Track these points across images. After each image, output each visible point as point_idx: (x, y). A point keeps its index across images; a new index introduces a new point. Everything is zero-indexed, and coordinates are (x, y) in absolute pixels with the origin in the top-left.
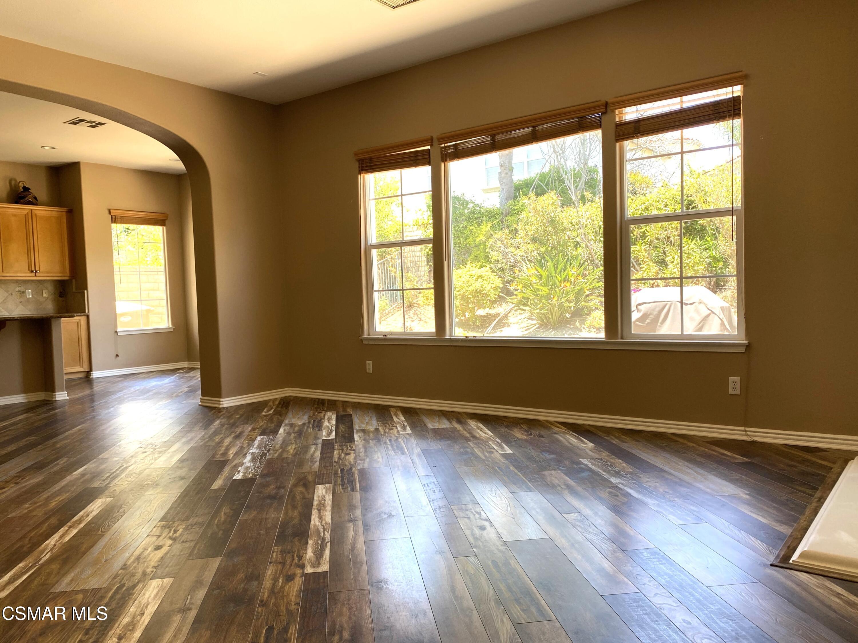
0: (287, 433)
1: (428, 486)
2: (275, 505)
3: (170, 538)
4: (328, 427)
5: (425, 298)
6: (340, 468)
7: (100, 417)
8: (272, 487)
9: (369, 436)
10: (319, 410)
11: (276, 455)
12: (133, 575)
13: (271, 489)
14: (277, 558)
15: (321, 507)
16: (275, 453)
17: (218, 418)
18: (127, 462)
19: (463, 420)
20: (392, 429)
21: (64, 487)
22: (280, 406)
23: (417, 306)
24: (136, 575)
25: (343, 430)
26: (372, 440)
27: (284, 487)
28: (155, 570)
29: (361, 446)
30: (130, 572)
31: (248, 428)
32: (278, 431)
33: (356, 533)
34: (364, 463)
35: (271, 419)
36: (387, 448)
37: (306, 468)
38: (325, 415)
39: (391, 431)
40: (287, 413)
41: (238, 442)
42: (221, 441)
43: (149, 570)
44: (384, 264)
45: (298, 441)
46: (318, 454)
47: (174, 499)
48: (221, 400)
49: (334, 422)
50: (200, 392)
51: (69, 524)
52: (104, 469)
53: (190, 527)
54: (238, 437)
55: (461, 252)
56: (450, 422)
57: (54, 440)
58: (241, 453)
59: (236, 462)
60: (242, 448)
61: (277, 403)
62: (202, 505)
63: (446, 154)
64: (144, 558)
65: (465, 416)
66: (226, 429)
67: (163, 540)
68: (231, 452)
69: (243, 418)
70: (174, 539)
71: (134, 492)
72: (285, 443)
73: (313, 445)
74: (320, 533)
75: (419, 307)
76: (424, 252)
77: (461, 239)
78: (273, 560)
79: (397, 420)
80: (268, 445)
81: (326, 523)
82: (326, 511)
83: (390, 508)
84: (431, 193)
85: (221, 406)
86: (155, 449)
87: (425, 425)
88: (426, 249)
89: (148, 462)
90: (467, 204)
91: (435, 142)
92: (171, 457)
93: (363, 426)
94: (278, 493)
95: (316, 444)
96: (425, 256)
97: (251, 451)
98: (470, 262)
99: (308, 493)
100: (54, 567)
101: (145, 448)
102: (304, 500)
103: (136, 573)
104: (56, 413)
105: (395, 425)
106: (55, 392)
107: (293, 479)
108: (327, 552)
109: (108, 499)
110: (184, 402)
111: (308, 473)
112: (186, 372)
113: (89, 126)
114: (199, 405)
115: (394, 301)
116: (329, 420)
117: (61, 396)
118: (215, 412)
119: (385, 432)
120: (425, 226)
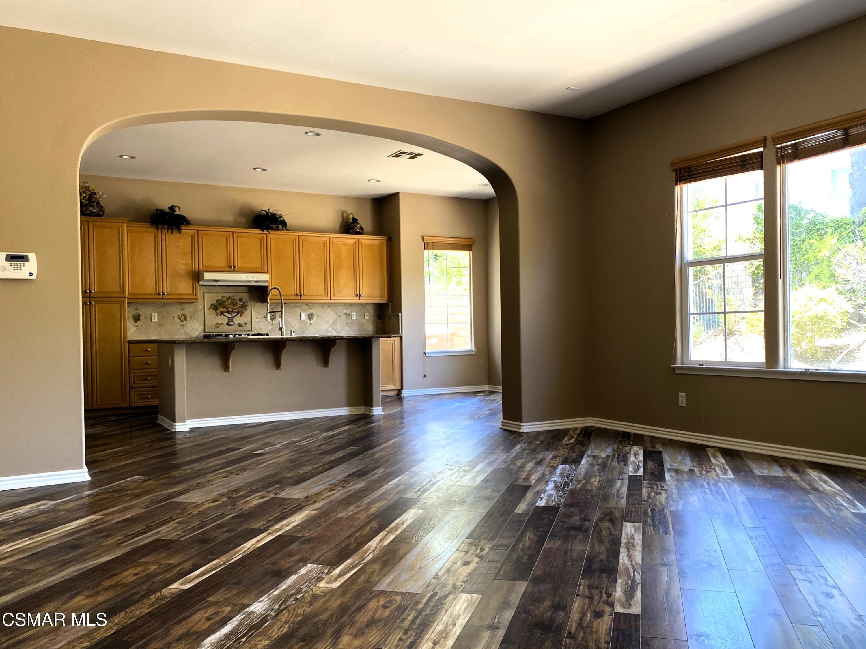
0: (590, 465)
1: (756, 539)
2: (580, 536)
3: (477, 556)
4: (635, 463)
5: (749, 324)
6: (650, 507)
7: (410, 433)
8: (577, 518)
9: (682, 476)
10: (624, 443)
11: (579, 486)
12: (444, 586)
13: (576, 520)
14: (584, 592)
15: (630, 546)
16: (578, 484)
17: (519, 442)
18: (436, 478)
19: (800, 469)
20: (710, 472)
21: (381, 495)
22: (582, 436)
23: (739, 333)
24: (447, 586)
25: (652, 467)
26: (686, 481)
27: (589, 520)
28: (464, 585)
29: (673, 487)
30: (441, 583)
31: (550, 455)
32: (581, 462)
33: (671, 578)
34: (678, 505)
35: (572, 448)
36: (705, 492)
37: (612, 503)
38: (631, 449)
39: (709, 474)
40: (589, 444)
41: (539, 469)
42: (523, 466)
43: (459, 584)
44: (699, 285)
45: (602, 474)
46: (625, 490)
47: (479, 519)
48: (522, 424)
49: (641, 458)
50: (501, 415)
51: (387, 529)
52: (416, 481)
53: (495, 547)
54: (539, 463)
55: (797, 270)
56: (784, 470)
57: (371, 451)
58: (543, 479)
59: (538, 488)
60: (544, 475)
61: (578, 432)
62: (506, 527)
63: (783, 156)
64: (454, 571)
65: (803, 464)
66: (527, 454)
67: (470, 556)
68: (533, 478)
69: (543, 445)
70: (481, 557)
71: (443, 506)
72: (588, 476)
73: (619, 479)
74: (629, 572)
75: (741, 335)
76: (749, 271)
77: (798, 255)
78: (580, 593)
79: (716, 462)
80: (570, 474)
81: (636, 564)
82: (636, 550)
83: (711, 558)
84: (762, 202)
85: (521, 431)
86: (461, 468)
87: (751, 471)
88: (751, 267)
89: (454, 479)
90: (806, 213)
91: (769, 143)
92: (476, 476)
93: (675, 465)
94: (583, 525)
95: (622, 480)
96: (750, 275)
97: (553, 479)
98: (808, 281)
99: (615, 529)
100: (376, 567)
101: (451, 466)
102: (611, 537)
103: (447, 584)
104: (372, 427)
105: (713, 467)
106: (372, 407)
107: (598, 513)
108: (638, 594)
109: (420, 511)
110: (486, 424)
111: (615, 508)
112: (487, 396)
113: (410, 158)
114: (500, 428)
115: (710, 327)
116: (636, 454)
117: (378, 411)
118: (516, 436)
119: (701, 474)
120: (751, 241)
